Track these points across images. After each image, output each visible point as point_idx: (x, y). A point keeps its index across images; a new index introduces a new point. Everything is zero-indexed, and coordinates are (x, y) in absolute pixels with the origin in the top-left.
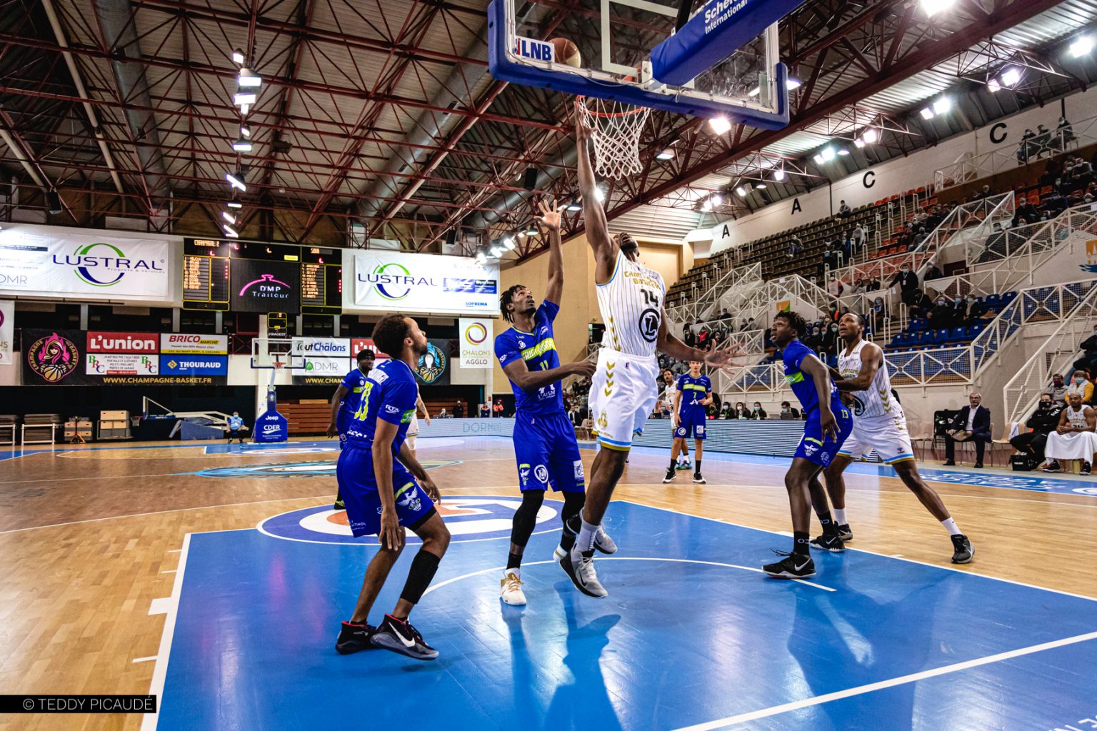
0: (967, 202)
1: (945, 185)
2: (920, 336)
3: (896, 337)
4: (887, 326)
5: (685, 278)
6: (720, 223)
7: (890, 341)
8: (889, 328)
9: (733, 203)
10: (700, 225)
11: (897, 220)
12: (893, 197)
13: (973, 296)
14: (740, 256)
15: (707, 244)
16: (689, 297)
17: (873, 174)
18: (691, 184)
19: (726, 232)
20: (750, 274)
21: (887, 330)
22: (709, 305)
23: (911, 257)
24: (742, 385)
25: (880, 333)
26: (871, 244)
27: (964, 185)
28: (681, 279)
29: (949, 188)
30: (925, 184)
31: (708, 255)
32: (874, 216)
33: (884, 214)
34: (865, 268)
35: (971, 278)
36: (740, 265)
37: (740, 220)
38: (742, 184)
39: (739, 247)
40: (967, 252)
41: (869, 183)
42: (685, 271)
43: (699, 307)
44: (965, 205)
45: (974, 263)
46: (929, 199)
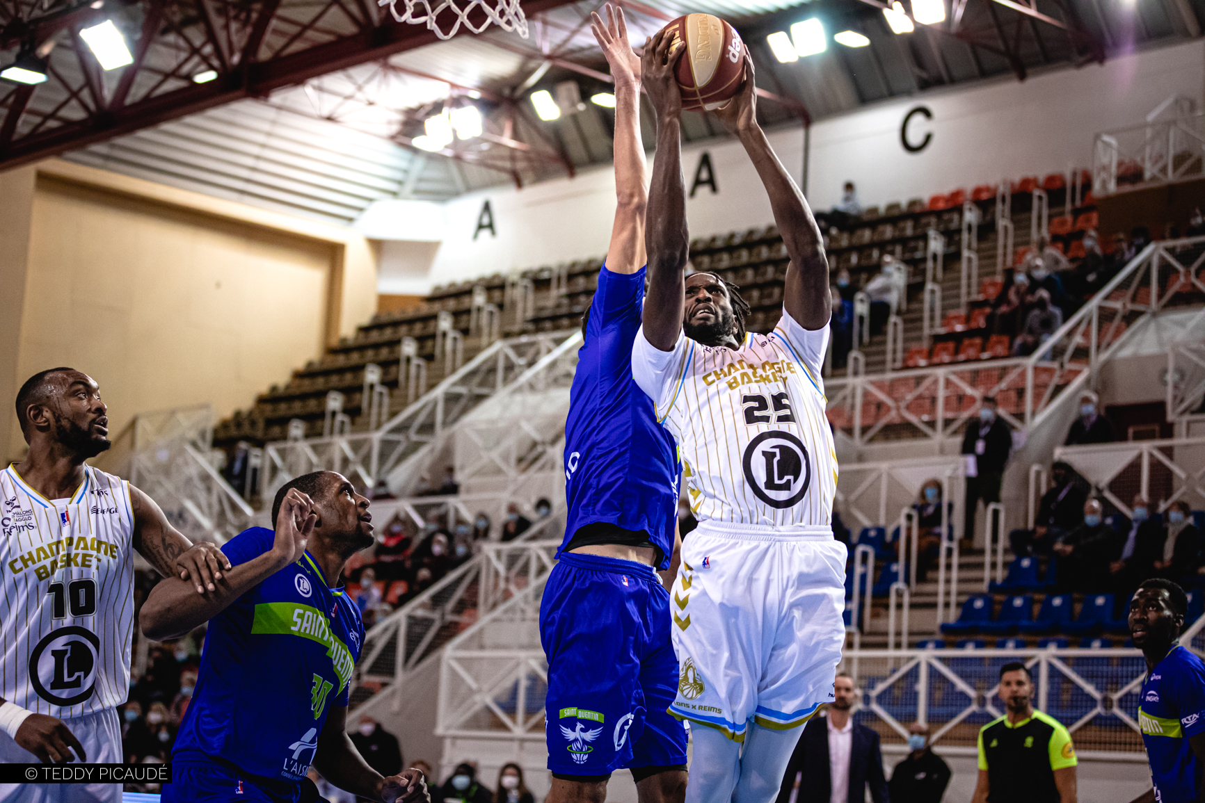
0: (1175, 235)
1: (1121, 180)
2: (1037, 609)
3: (971, 602)
4: (949, 567)
5: (345, 349)
6: (470, 189)
7: (953, 615)
8: (955, 574)
9: (516, 136)
10: (409, 187)
11: (987, 256)
12: (978, 191)
13: (1183, 507)
14: (525, 304)
15: (423, 252)
16: (353, 412)
17: (927, 113)
18: (396, 60)
19: (486, 224)
20: (553, 365)
21: (948, 581)
22: (415, 447)
23: (1023, 375)
24: (510, 709)
25: (928, 588)
26: (912, 320)
27: (1171, 188)
28: (331, 351)
29: (1128, 188)
30: (1067, 169)
31: (420, 286)
32: (925, 238)
33: (951, 236)
34: (891, 388)
35: (1176, 453)
36: (523, 332)
37: (533, 192)
38: (550, 82)
39: (524, 275)
40: (1170, 377)
41: (915, 138)
42: (347, 329)
43: (387, 446)
44: (1170, 243)
45: (1189, 410)
46: (1076, 212)
